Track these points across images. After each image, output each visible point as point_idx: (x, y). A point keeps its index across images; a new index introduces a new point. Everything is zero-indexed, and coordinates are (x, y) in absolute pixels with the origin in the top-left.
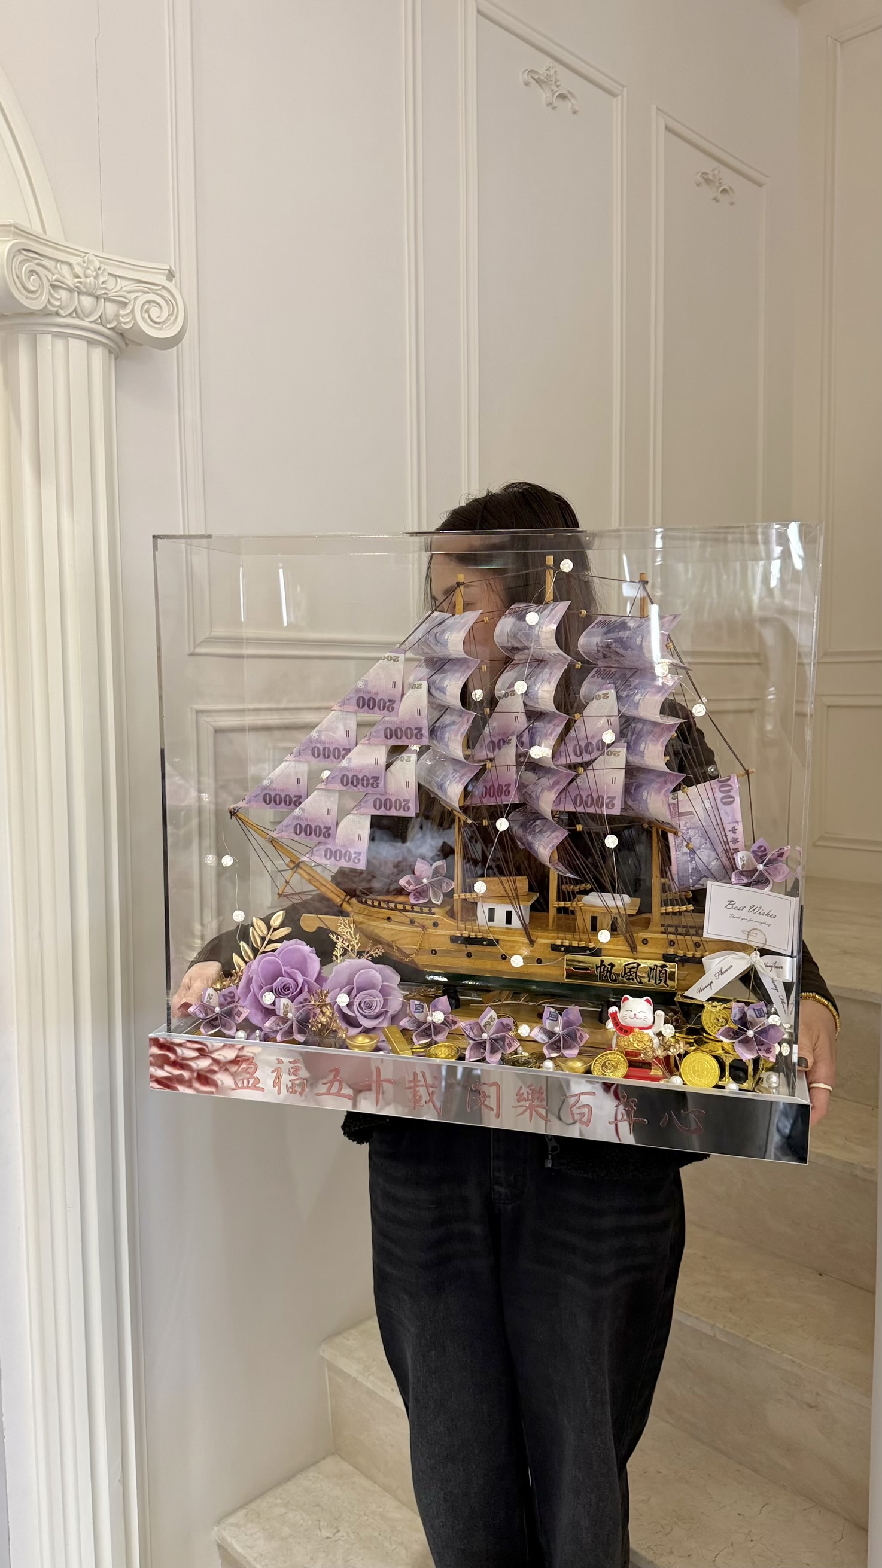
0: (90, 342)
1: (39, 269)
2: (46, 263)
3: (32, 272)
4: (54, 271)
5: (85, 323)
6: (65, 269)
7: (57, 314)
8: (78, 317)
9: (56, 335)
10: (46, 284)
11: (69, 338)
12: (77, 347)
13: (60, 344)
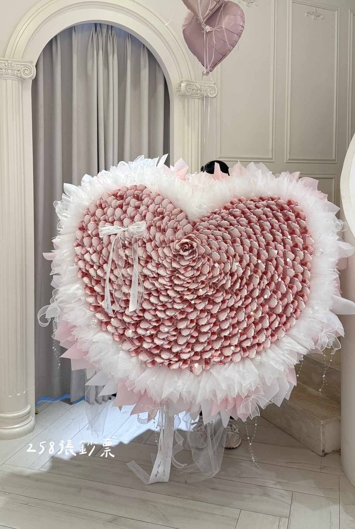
0: (199, 99)
1: (191, 87)
2: (192, 86)
3: (189, 88)
4: (193, 87)
5: (198, 96)
6: (195, 86)
7: (193, 95)
8: (197, 95)
9: (192, 98)
10: (191, 89)
11: (195, 99)
12: (196, 100)
13: (193, 100)
